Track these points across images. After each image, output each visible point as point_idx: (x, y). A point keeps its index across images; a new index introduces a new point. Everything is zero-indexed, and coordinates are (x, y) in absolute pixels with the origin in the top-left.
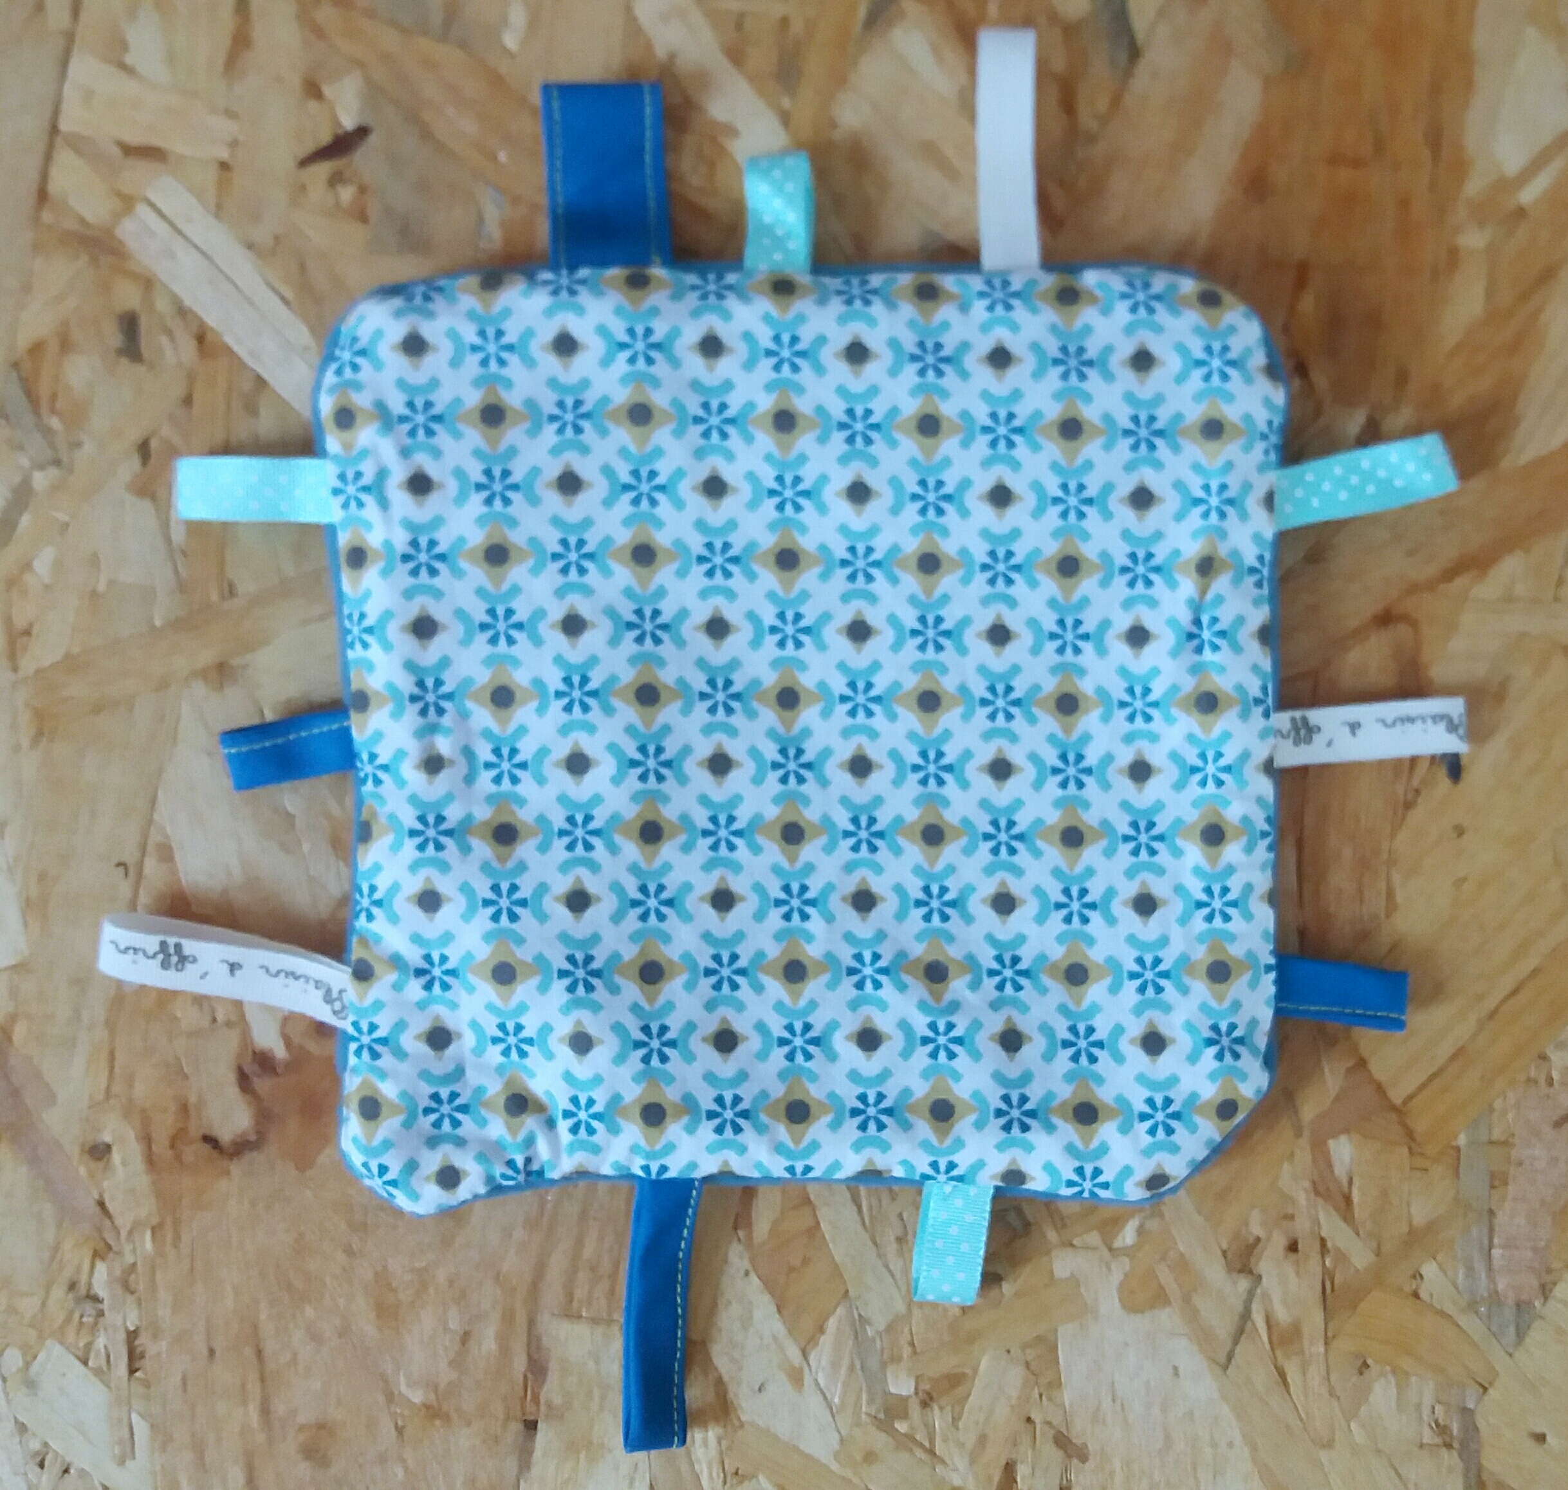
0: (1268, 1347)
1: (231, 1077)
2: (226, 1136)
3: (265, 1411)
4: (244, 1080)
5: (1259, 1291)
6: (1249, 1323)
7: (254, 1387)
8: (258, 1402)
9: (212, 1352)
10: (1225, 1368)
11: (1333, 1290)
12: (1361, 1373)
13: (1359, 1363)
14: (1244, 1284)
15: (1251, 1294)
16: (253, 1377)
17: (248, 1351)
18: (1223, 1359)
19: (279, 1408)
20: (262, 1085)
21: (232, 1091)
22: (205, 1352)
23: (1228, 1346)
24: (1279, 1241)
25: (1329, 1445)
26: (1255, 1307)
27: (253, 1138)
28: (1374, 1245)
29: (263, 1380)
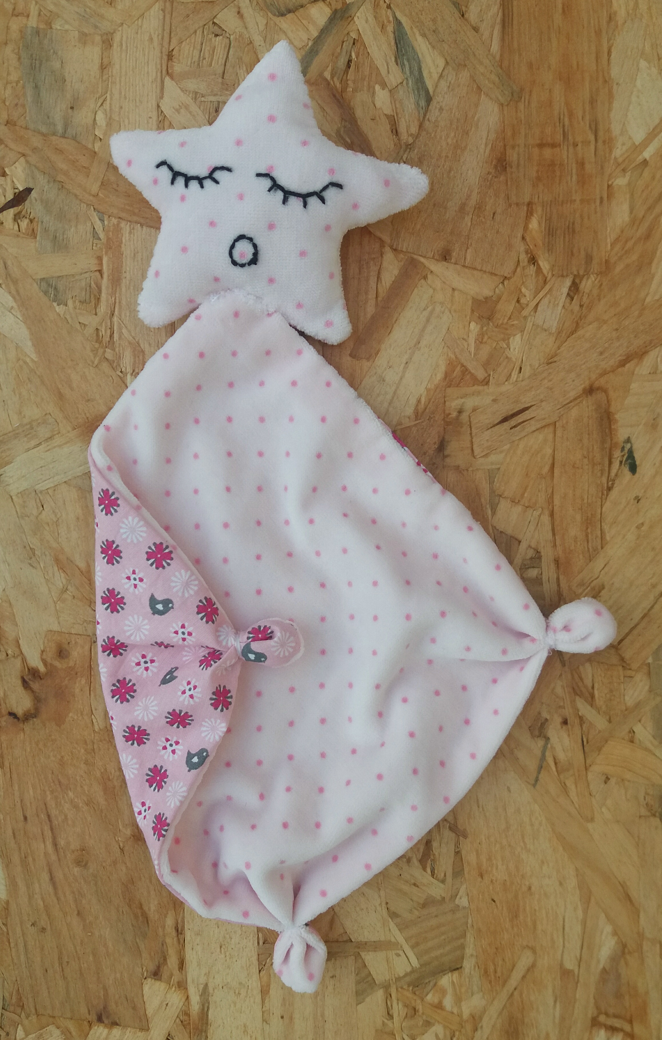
0: (556, 773)
1: (19, 682)
2: (20, 712)
3: (55, 845)
4: (25, 683)
5: (549, 746)
6: (545, 763)
7: (48, 833)
8: (51, 840)
9: (25, 818)
10: (534, 785)
11: (587, 743)
12: (606, 783)
13: (604, 778)
14: (541, 743)
15: (545, 748)
16: (47, 828)
17: (43, 816)
18: (533, 782)
19: (62, 843)
20: (35, 686)
21: (20, 689)
22: (22, 818)
23: (535, 775)
24: (558, 720)
25: (592, 820)
26: (547, 754)
27: (33, 711)
28: (608, 717)
29: (52, 829)
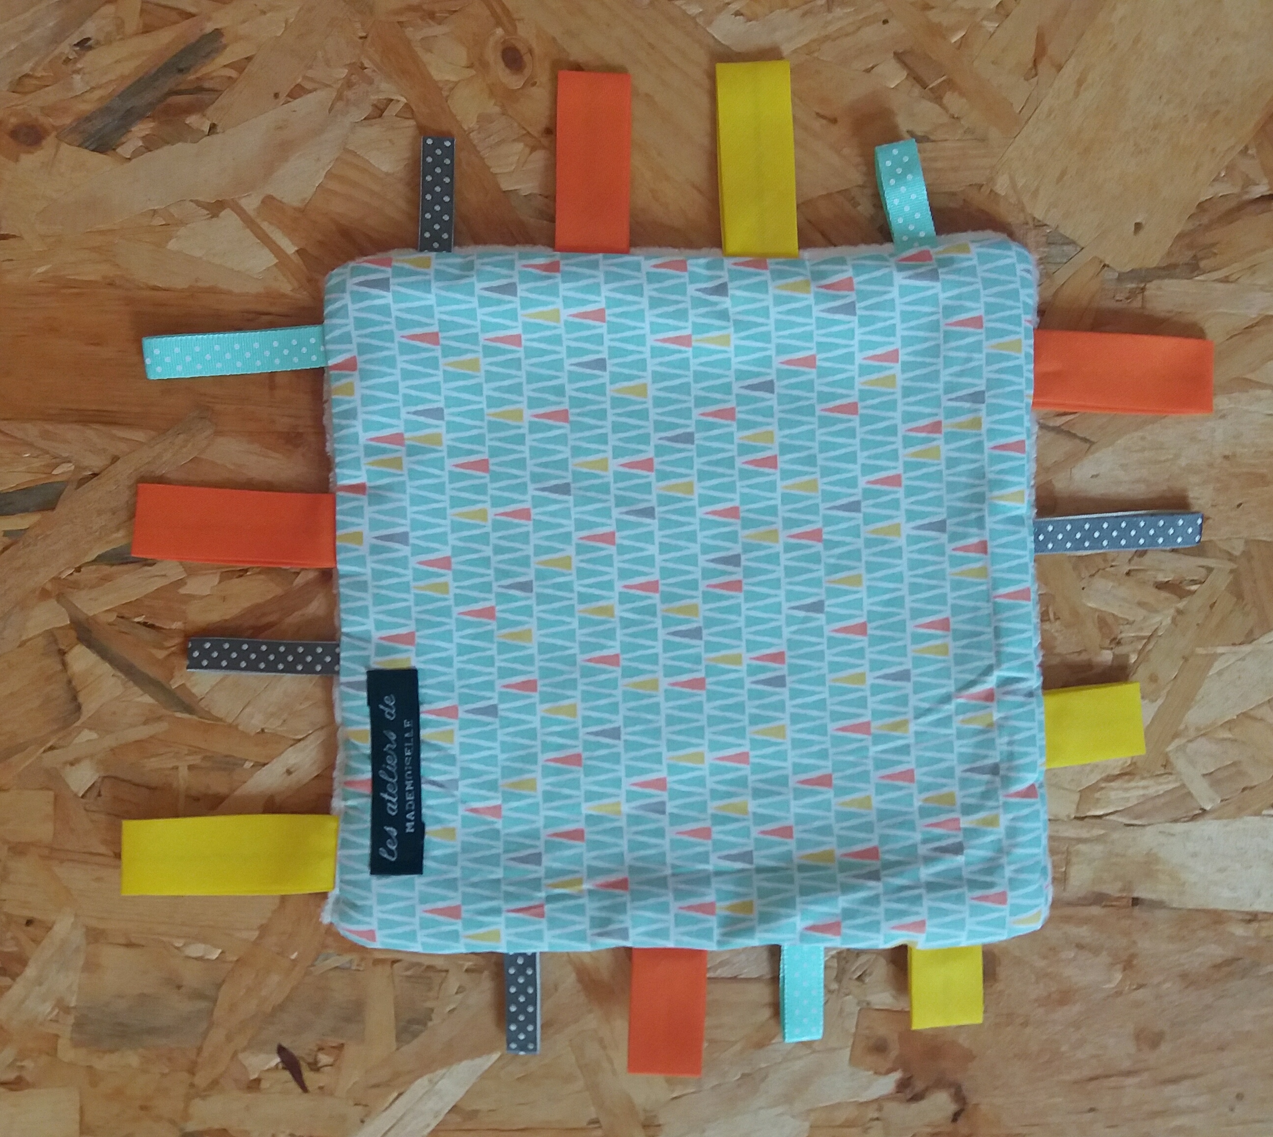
1: (914, 1106)
2: (953, 1108)
3: (1129, 1074)
4: (917, 1098)
6: (1063, 428)
7: (1112, 1082)
8: (1122, 1079)
9: (1092, 1110)
10: (1092, 443)
16: (1107, 1082)
17: (1090, 1087)
18: (1086, 446)
19: (1127, 1065)
20: (919, 1086)
21: (923, 1104)
22: (1091, 1114)
23: (1078, 441)
27: (953, 1090)
29: (1109, 1077)
